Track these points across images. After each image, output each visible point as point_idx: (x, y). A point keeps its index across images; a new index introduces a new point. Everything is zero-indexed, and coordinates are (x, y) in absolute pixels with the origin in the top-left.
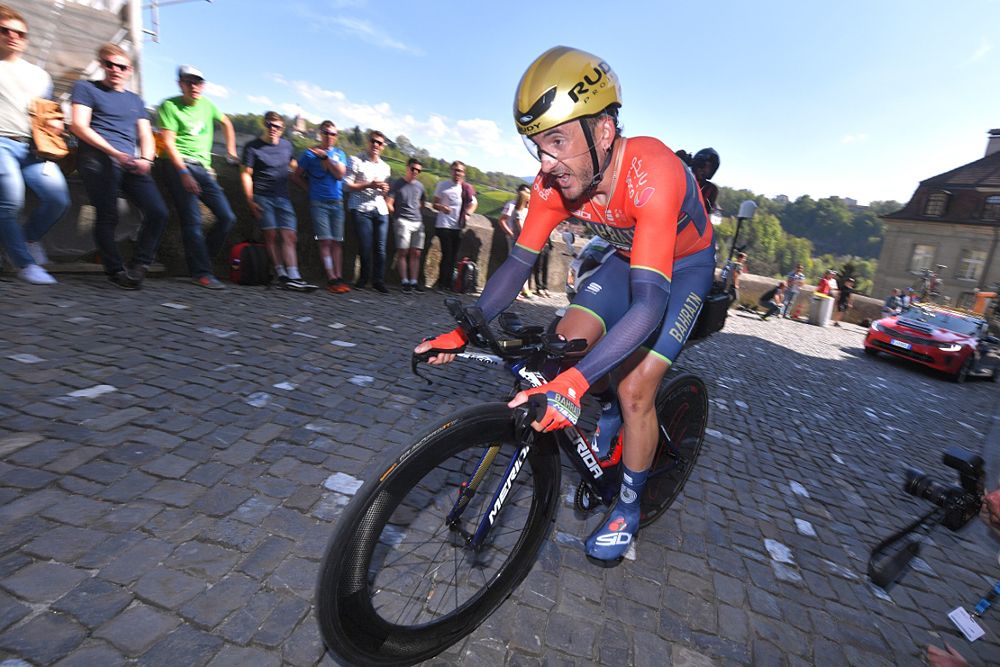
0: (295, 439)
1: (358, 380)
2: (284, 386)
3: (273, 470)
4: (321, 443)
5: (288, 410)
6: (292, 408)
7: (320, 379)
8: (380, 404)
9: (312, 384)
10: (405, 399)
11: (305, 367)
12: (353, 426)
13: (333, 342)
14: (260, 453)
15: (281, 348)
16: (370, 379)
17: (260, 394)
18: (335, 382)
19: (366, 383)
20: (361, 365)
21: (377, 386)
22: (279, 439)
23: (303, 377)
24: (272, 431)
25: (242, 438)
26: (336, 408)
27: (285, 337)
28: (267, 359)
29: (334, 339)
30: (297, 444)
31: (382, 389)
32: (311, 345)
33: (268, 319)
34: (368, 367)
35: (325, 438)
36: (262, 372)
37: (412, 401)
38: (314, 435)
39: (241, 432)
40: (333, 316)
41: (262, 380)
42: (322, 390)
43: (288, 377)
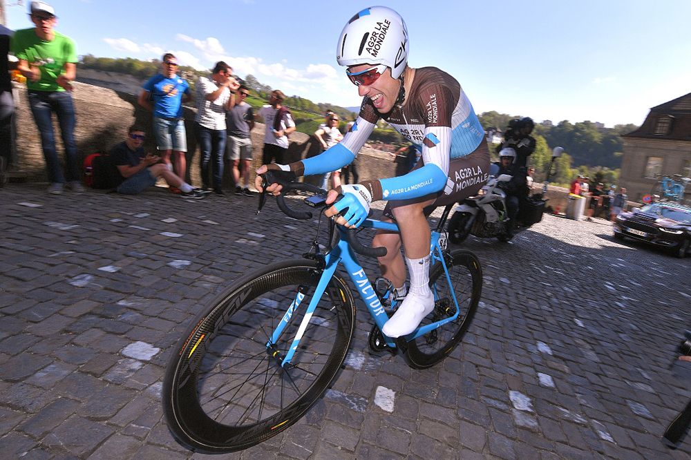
0: (106, 313)
1: (176, 264)
2: (109, 269)
3: (78, 340)
4: (130, 317)
5: (106, 289)
6: (109, 287)
7: (142, 263)
8: (191, 283)
9: (135, 268)
10: (213, 279)
11: (131, 253)
12: (161, 301)
13: (163, 234)
14: (70, 325)
15: (116, 238)
16: (187, 263)
17: (85, 275)
18: (154, 265)
19: (182, 266)
20: (182, 252)
21: (193, 268)
22: (91, 313)
23: (128, 261)
24: (86, 306)
25: (56, 313)
26: (150, 287)
27: (121, 230)
28: (99, 247)
29: (164, 231)
30: (107, 318)
31: (197, 271)
32: (142, 236)
33: (110, 215)
34: (187, 253)
35: (133, 312)
36: (91, 257)
37: (221, 280)
38: (124, 310)
39: (57, 308)
40: (167, 214)
41: (89, 264)
42: (143, 271)
43: (113, 261)
